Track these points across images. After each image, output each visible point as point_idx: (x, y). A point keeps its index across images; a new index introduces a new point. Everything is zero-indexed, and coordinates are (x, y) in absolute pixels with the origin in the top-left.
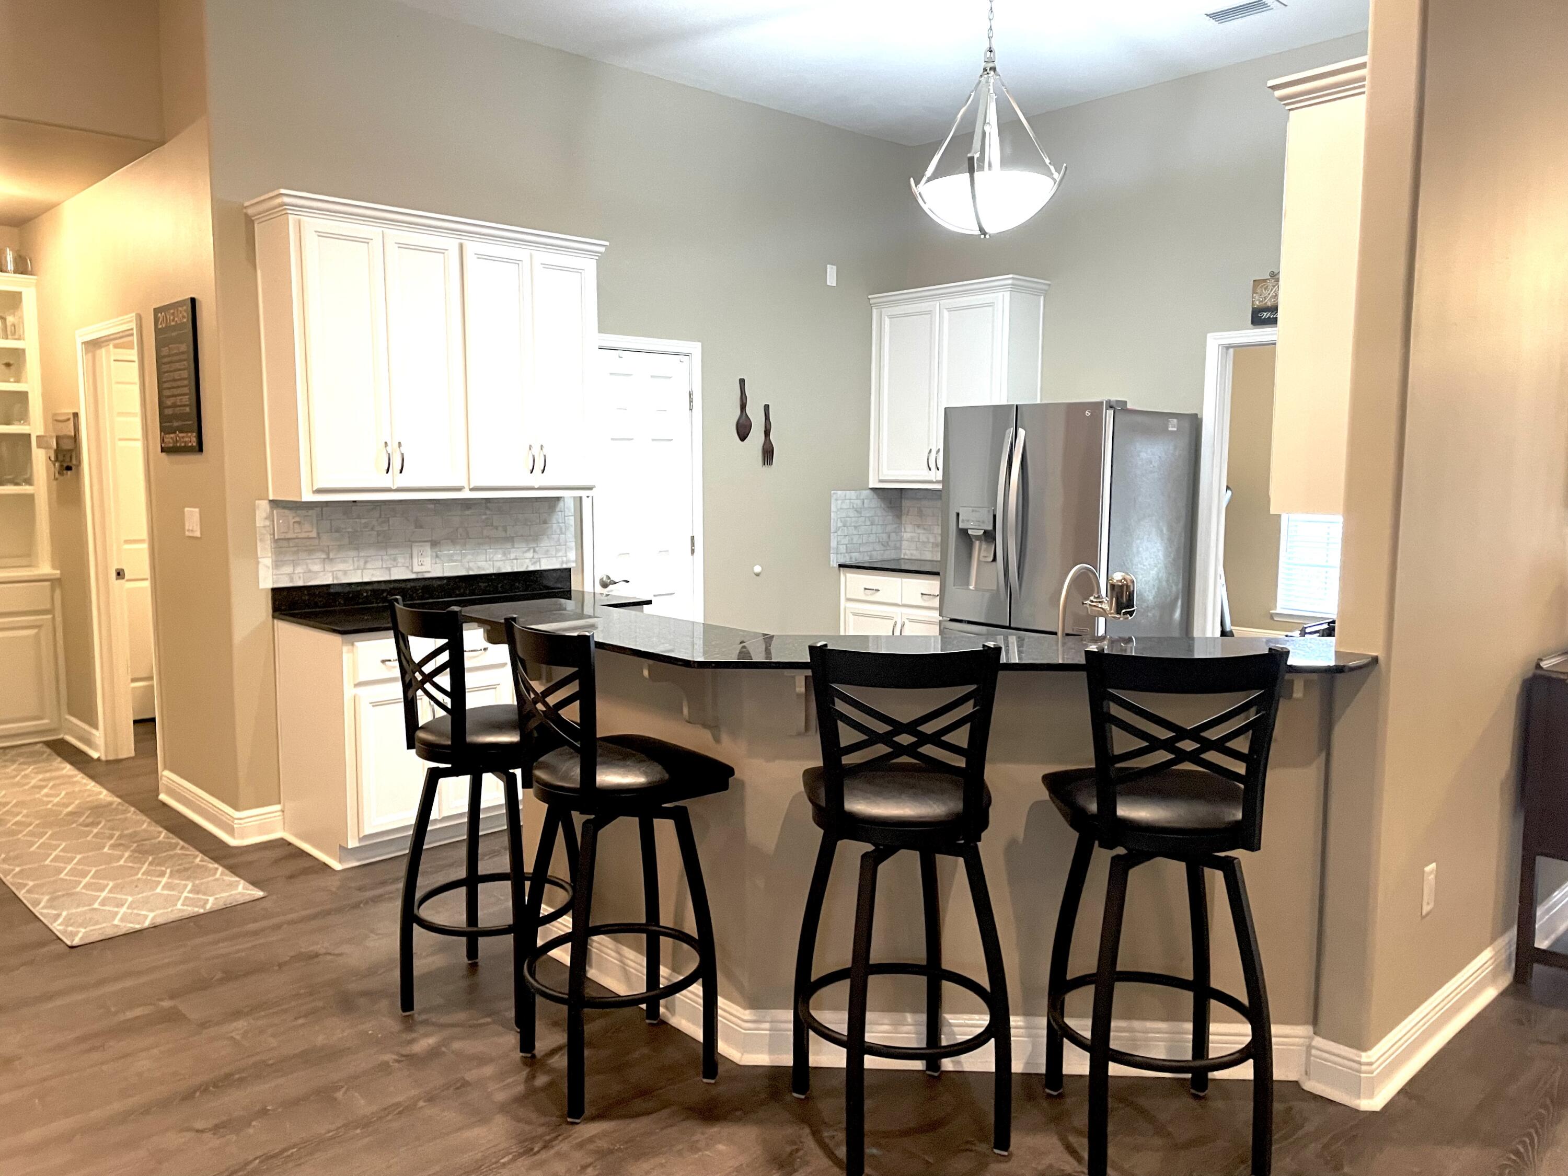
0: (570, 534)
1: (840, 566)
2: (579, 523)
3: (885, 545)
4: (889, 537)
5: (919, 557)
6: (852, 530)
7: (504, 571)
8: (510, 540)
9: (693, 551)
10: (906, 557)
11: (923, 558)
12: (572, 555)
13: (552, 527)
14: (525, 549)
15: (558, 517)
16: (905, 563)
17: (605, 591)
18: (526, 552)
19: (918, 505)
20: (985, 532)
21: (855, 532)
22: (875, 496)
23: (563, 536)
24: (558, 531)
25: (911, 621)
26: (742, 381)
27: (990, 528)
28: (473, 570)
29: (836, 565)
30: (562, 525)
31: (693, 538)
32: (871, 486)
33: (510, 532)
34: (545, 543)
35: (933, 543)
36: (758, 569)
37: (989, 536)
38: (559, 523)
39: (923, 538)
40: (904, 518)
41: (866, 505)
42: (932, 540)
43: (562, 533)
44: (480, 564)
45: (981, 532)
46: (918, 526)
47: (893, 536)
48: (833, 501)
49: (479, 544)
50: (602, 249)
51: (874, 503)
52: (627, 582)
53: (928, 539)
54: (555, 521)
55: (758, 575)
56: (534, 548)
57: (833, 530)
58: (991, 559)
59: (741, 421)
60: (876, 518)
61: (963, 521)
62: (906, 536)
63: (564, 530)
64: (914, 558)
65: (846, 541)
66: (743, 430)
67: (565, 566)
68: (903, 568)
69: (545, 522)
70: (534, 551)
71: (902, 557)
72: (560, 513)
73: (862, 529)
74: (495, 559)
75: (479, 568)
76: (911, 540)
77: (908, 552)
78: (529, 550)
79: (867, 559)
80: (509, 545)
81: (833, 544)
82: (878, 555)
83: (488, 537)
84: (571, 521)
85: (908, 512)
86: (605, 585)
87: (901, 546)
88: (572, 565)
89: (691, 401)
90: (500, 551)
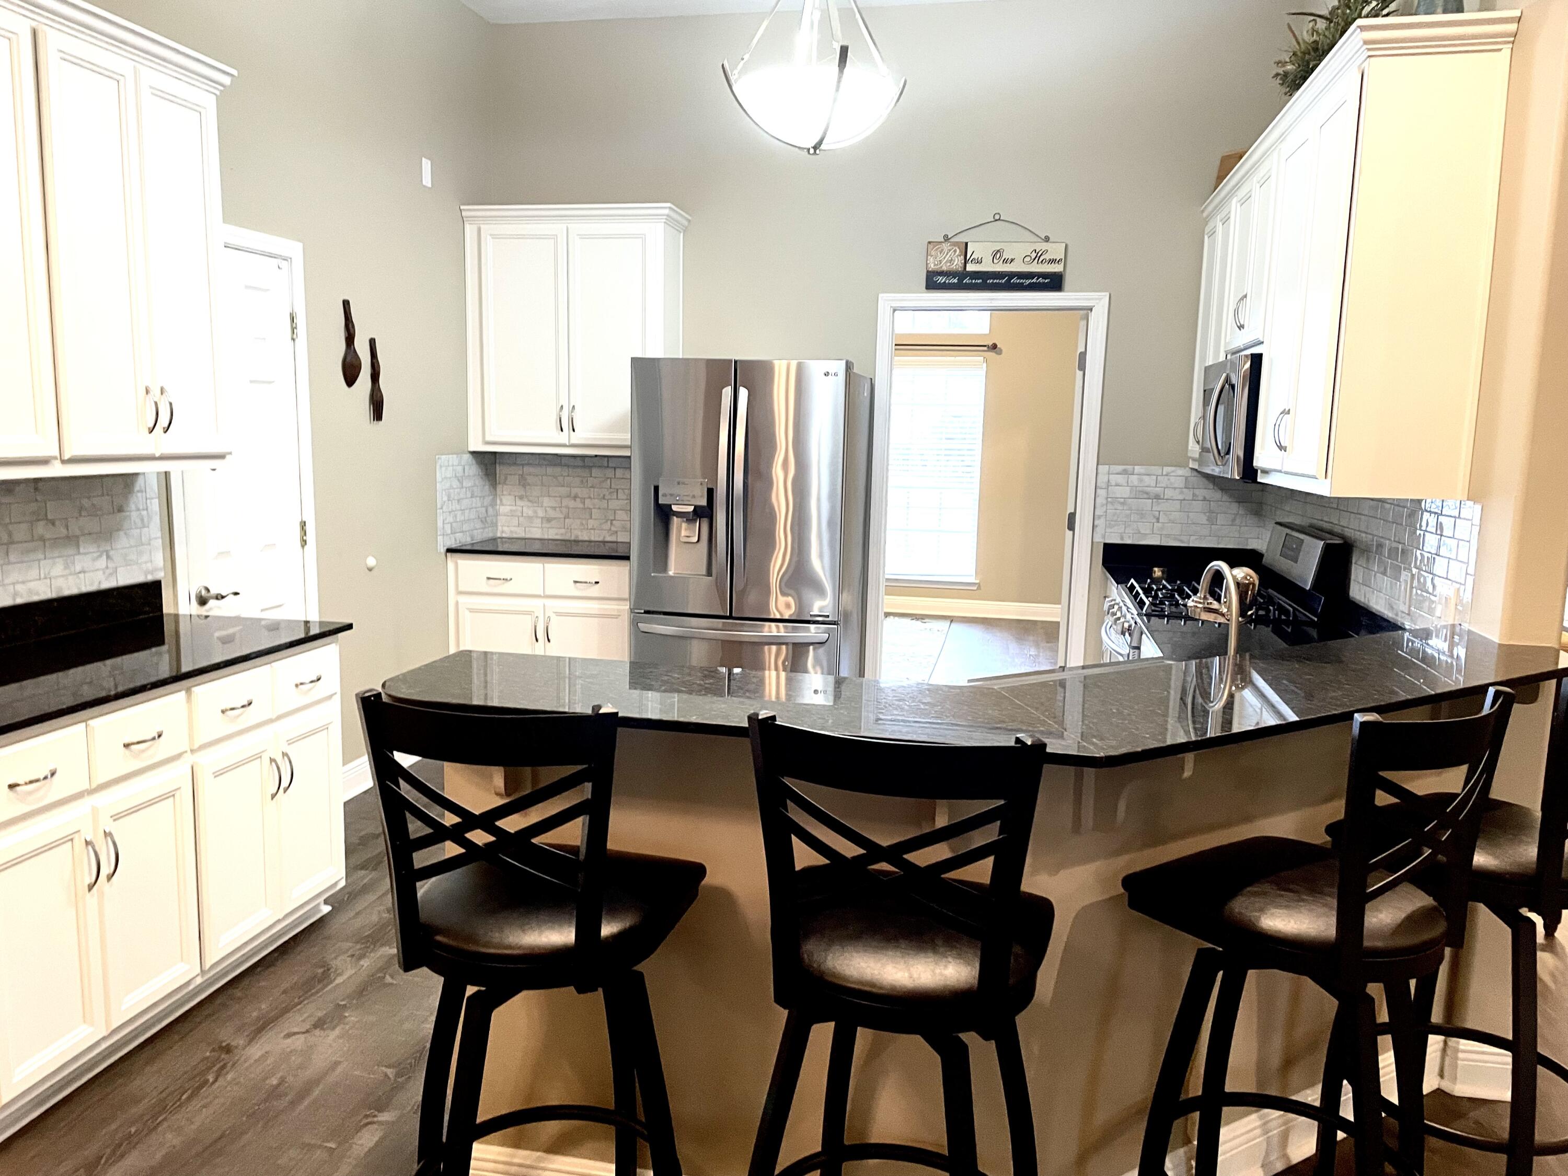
0: (155, 529)
1: (449, 550)
2: (165, 508)
3: (484, 521)
4: (487, 511)
5: (522, 535)
6: (456, 506)
7: (67, 592)
8: (72, 541)
9: (304, 543)
10: (504, 535)
11: (528, 536)
12: (159, 559)
13: (130, 516)
14: (95, 555)
15: (136, 501)
16: (503, 543)
17: (203, 611)
18: (94, 560)
19: (521, 472)
20: (697, 508)
21: (458, 507)
22: (474, 462)
23: (146, 529)
24: (139, 524)
25: (559, 614)
26: (346, 304)
27: (703, 502)
28: (21, 597)
29: (443, 550)
30: (144, 513)
31: (303, 524)
32: (472, 449)
33: (74, 529)
34: (122, 542)
35: (542, 518)
36: (371, 562)
37: (704, 513)
38: (138, 510)
39: (529, 512)
40: (499, 487)
41: (466, 474)
42: (541, 513)
43: (144, 527)
44: (32, 585)
45: (691, 509)
46: (521, 498)
47: (490, 510)
48: (438, 467)
49: (29, 551)
50: (227, 80)
51: (473, 469)
52: (236, 594)
53: (535, 512)
54: (133, 507)
55: (370, 570)
56: (107, 552)
57: (439, 506)
58: (696, 539)
59: (348, 359)
60: (475, 489)
61: (664, 495)
62: (503, 509)
63: (146, 520)
64: (515, 536)
65: (450, 519)
66: (350, 374)
67: (150, 578)
68: (500, 549)
69: (120, 510)
70: (108, 557)
71: (499, 535)
72: (139, 495)
73: (466, 503)
74: (53, 573)
75: (30, 591)
76: (512, 514)
77: (505, 529)
78: (100, 556)
79: (469, 540)
80: (71, 551)
81: (440, 524)
82: (476, 535)
83: (42, 539)
84: (155, 506)
85: (506, 479)
86: (202, 601)
87: (497, 521)
88: (159, 575)
89: (293, 329)
90: (60, 561)
